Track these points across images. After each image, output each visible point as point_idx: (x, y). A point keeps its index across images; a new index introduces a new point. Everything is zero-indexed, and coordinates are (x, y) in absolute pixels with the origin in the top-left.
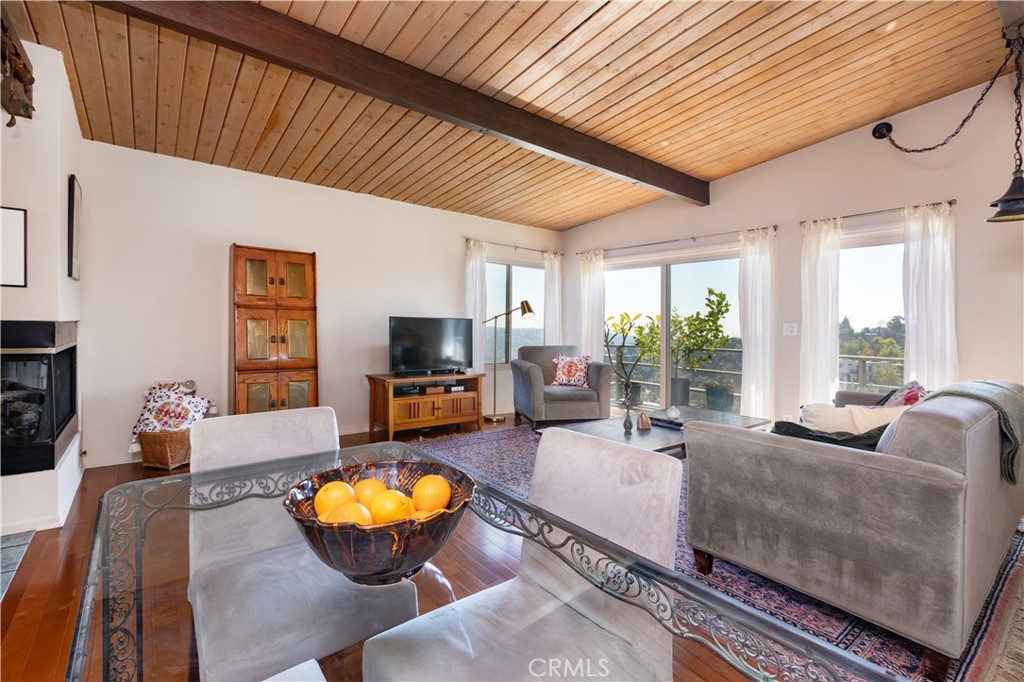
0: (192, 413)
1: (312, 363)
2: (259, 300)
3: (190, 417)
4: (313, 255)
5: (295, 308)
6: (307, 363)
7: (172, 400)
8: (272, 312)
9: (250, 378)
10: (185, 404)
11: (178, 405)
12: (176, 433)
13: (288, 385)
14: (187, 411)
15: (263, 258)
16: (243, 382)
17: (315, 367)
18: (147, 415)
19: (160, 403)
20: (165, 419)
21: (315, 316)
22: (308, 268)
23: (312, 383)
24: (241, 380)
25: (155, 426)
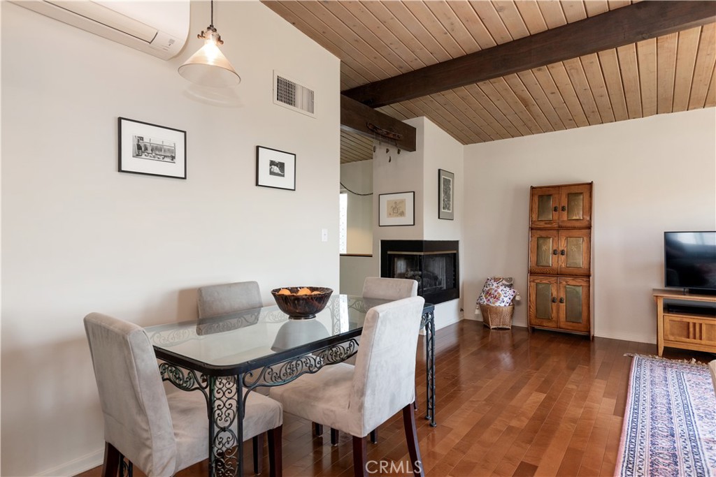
0: (502, 297)
1: (586, 272)
2: (546, 223)
3: (501, 299)
4: (591, 184)
5: (574, 228)
6: (582, 272)
7: (493, 287)
8: (555, 232)
9: (538, 279)
10: (499, 291)
11: (496, 291)
12: (493, 307)
13: (566, 287)
14: (500, 295)
15: (550, 193)
16: (533, 281)
17: (588, 276)
18: (482, 294)
19: (488, 288)
20: (489, 298)
21: (590, 234)
22: (586, 195)
23: (585, 289)
24: (532, 279)
25: (484, 301)
